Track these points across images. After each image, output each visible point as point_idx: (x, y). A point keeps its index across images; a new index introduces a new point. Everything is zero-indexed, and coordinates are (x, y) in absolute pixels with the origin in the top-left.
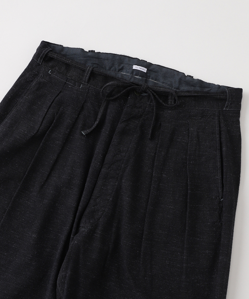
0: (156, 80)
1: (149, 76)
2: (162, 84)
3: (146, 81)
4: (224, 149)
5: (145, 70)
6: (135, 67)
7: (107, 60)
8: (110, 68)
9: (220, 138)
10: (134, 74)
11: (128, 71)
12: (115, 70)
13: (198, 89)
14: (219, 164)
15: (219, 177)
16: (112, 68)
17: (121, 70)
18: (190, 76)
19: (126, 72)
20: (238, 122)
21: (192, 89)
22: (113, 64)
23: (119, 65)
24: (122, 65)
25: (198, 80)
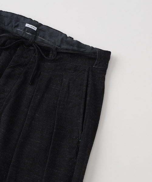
0: (43, 38)
1: (38, 34)
2: (47, 41)
3: (35, 38)
4: (88, 98)
5: (35, 28)
6: (27, 25)
7: (7, 17)
8: (8, 24)
9: (87, 90)
10: (26, 30)
11: (22, 28)
12: (12, 26)
13: (75, 48)
14: (82, 111)
15: (80, 121)
16: (10, 25)
17: (17, 26)
18: (71, 37)
19: (20, 29)
20: (104, 79)
21: (71, 47)
22: (11, 22)
23: (16, 23)
24: (18, 23)
25: (77, 41)
